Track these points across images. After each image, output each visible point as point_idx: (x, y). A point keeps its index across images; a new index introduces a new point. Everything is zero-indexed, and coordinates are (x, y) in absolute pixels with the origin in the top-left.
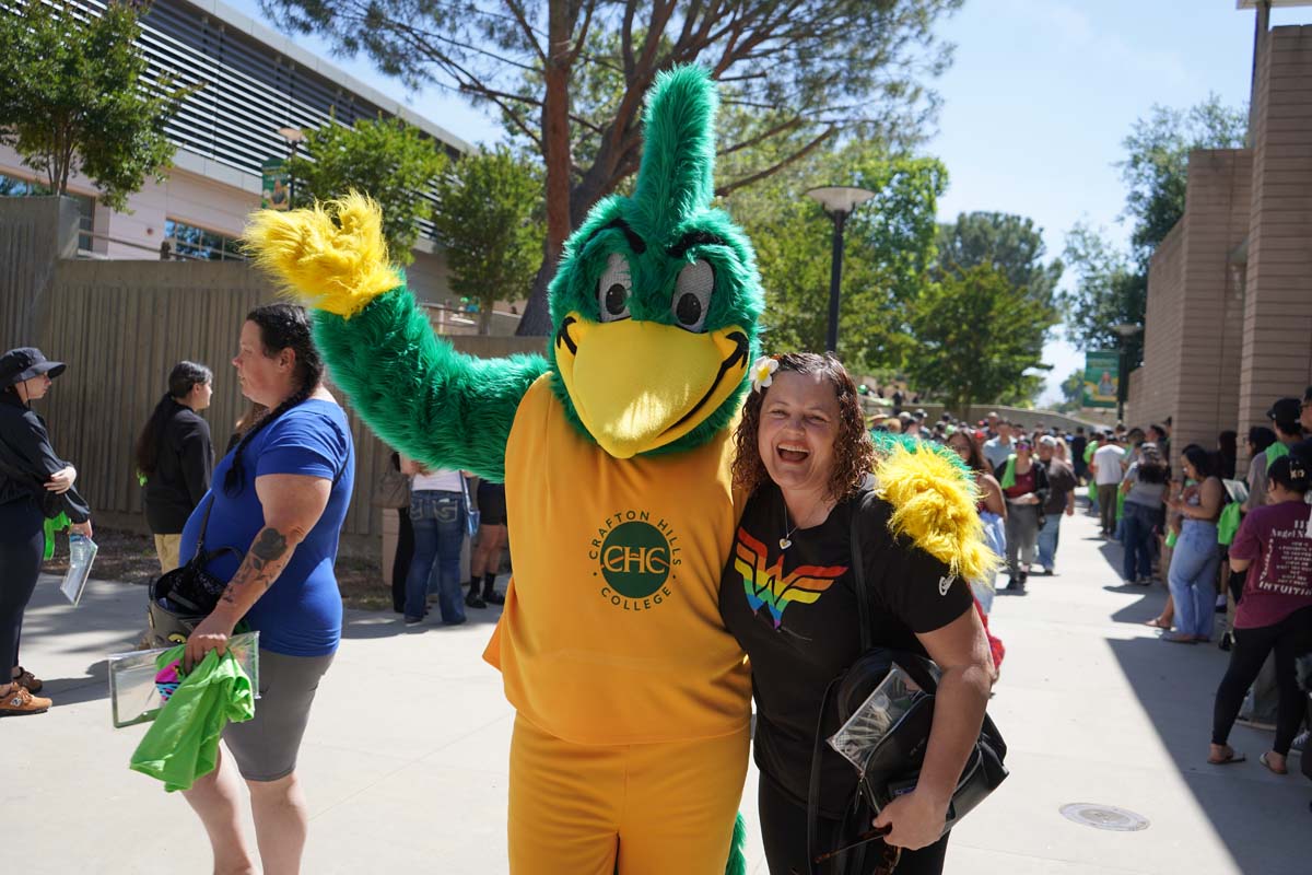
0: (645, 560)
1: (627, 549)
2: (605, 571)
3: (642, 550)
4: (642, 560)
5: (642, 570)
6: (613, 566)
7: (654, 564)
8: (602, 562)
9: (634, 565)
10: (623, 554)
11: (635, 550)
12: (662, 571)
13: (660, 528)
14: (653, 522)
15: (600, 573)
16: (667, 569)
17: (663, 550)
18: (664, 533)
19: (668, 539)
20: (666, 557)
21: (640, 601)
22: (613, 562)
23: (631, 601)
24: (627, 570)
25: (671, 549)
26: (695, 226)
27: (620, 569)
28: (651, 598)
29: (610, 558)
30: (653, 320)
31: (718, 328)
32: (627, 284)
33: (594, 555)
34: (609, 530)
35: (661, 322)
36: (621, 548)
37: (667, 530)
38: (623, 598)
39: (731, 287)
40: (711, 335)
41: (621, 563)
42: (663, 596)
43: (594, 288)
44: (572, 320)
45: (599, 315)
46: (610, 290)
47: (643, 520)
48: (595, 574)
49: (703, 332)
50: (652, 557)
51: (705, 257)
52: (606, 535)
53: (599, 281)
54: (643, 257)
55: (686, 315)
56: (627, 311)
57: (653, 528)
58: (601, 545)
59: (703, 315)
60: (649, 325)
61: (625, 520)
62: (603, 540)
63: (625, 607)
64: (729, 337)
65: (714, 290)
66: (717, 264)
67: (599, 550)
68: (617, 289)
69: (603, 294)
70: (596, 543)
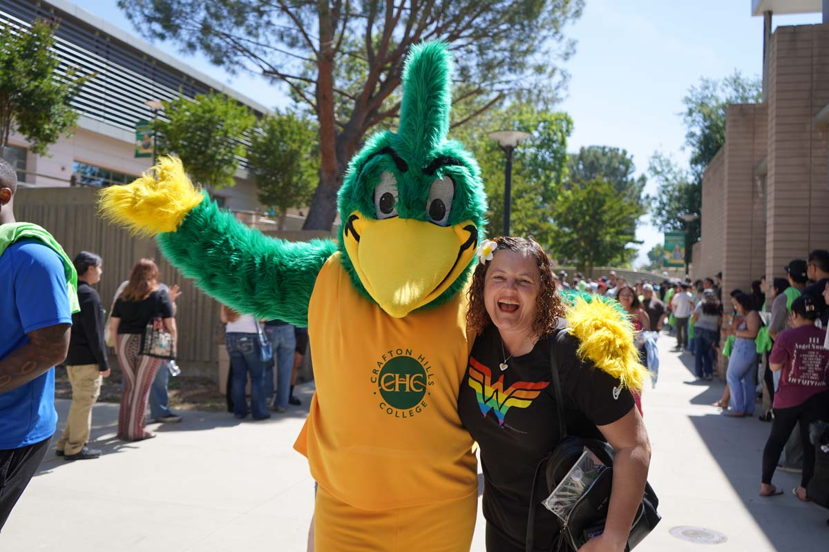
0: (409, 383)
1: (397, 376)
2: (381, 390)
3: (408, 376)
4: (407, 383)
5: (408, 390)
6: (387, 387)
7: (415, 385)
8: (380, 385)
9: (402, 387)
10: (395, 379)
11: (402, 376)
12: (422, 390)
13: (420, 361)
14: (415, 356)
15: (379, 393)
16: (425, 389)
17: (422, 375)
18: (422, 364)
19: (425, 368)
20: (424, 380)
21: (406, 411)
22: (387, 385)
23: (400, 411)
24: (397, 390)
25: (427, 374)
26: (442, 153)
27: (392, 390)
28: (414, 409)
29: (385, 382)
30: (414, 218)
31: (458, 223)
32: (395, 194)
33: (374, 380)
34: (384, 363)
35: (419, 220)
36: (393, 375)
37: (424, 362)
38: (395, 410)
39: (465, 194)
40: (453, 227)
41: (393, 385)
42: (421, 406)
43: (371, 195)
44: (355, 217)
45: (375, 214)
46: (382, 197)
47: (408, 355)
48: (375, 393)
49: (447, 225)
50: (414, 381)
51: (449, 174)
52: (382, 366)
53: (374, 190)
54: (406, 175)
55: (436, 214)
56: (395, 211)
57: (415, 360)
58: (379, 373)
59: (447, 213)
60: (410, 221)
61: (395, 355)
62: (380, 369)
63: (396, 416)
64: (465, 229)
65: (454, 197)
66: (455, 178)
67: (378, 376)
68: (388, 196)
69: (378, 200)
70: (375, 372)
